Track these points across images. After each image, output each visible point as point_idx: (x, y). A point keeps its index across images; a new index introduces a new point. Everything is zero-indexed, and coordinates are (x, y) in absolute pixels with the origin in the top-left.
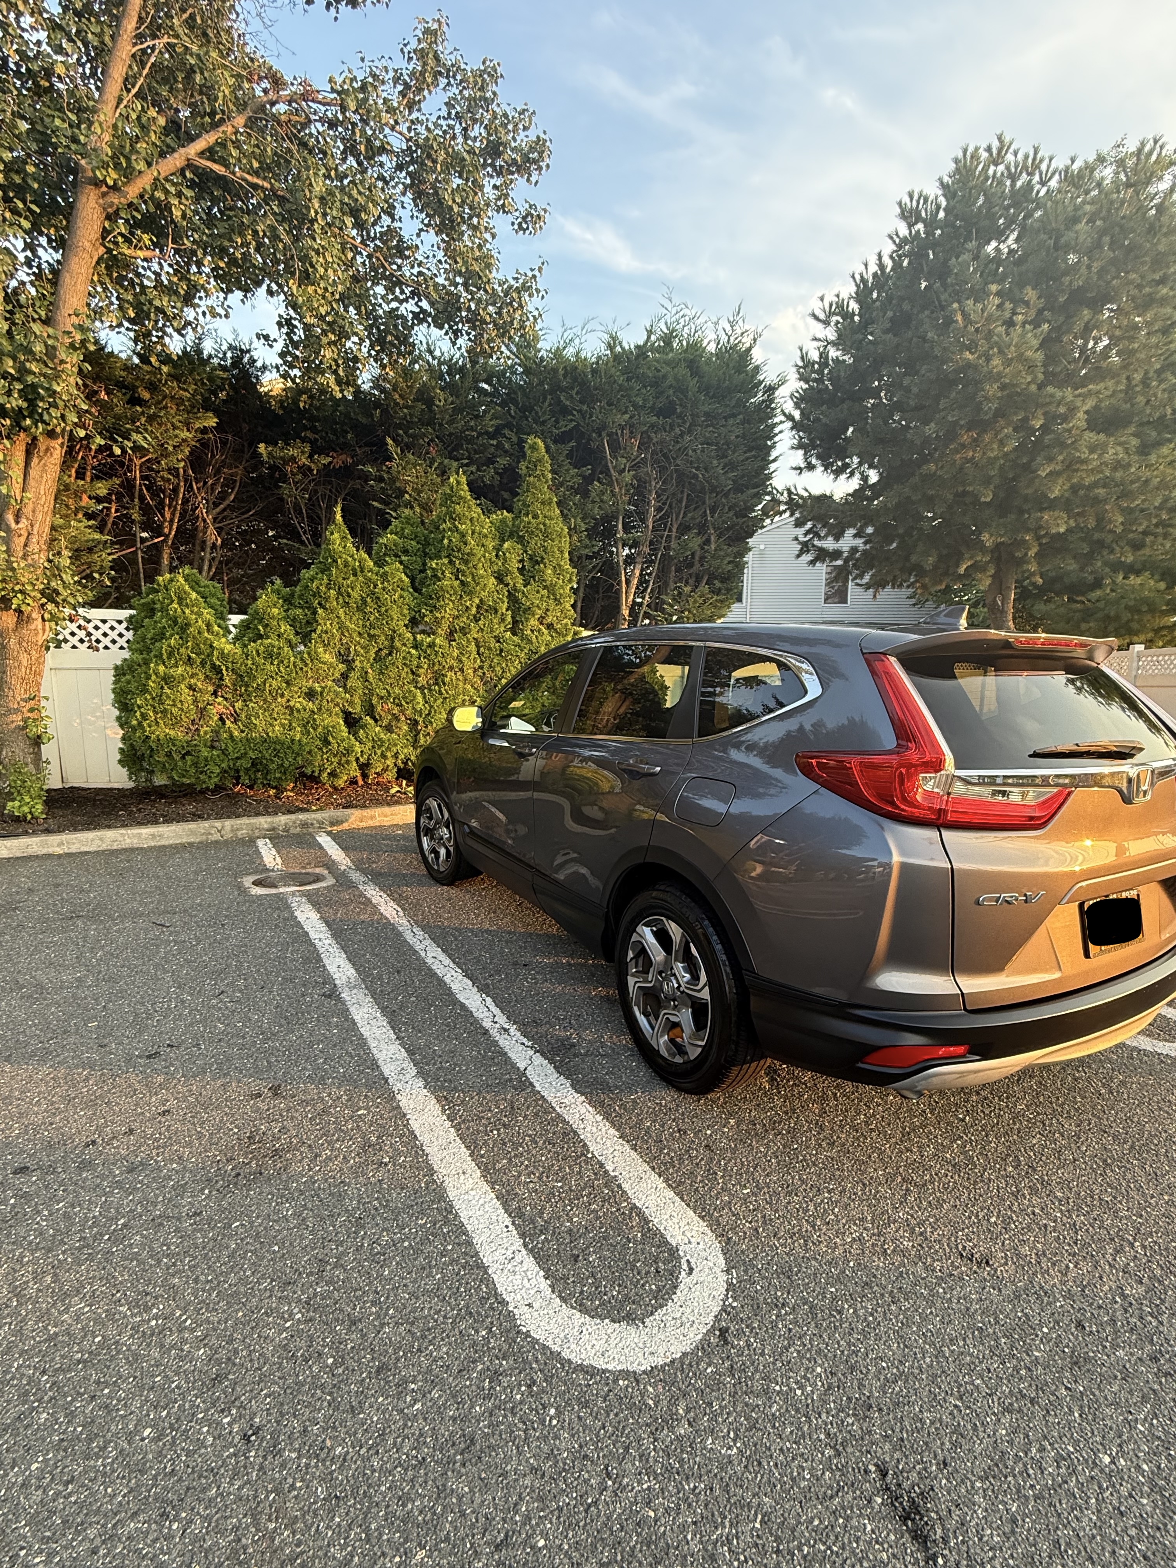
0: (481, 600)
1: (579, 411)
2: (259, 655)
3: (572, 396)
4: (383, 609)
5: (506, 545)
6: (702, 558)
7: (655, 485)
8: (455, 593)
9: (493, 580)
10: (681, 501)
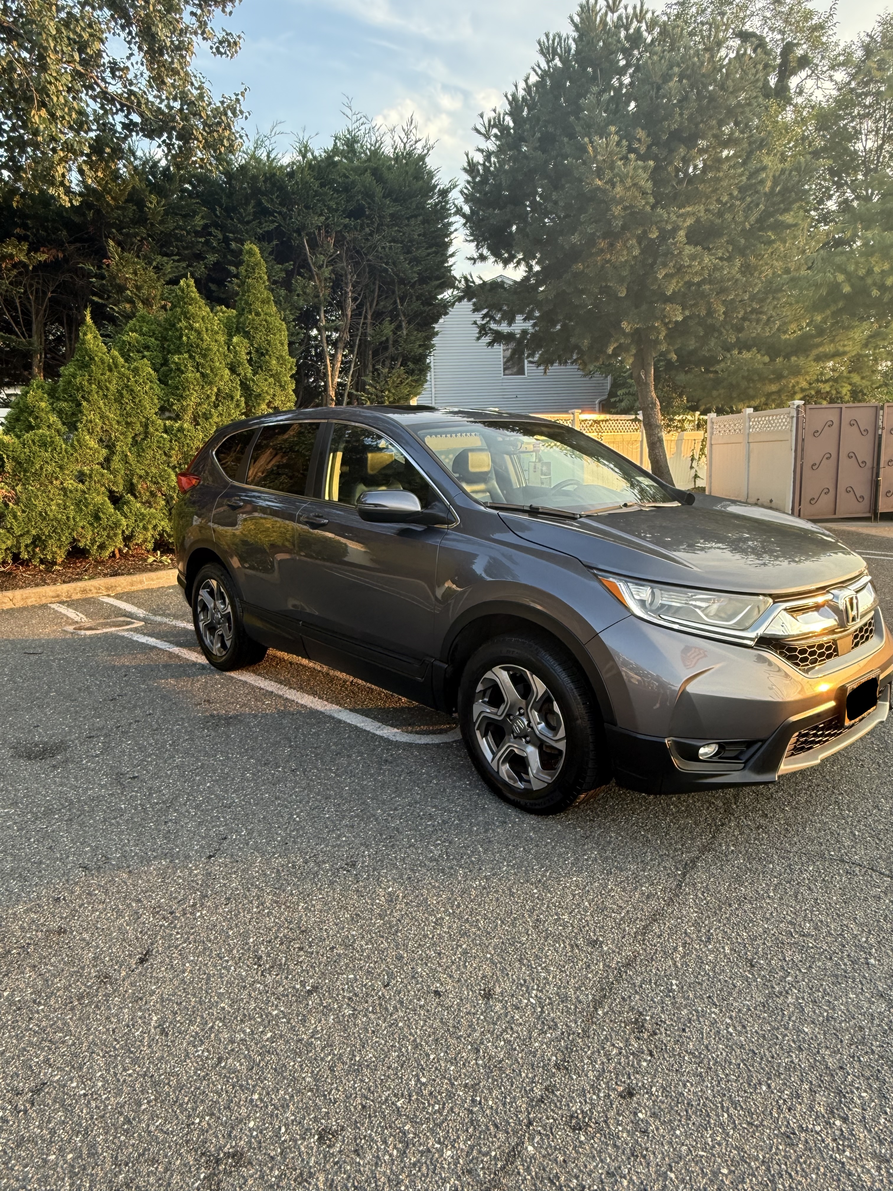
0: (219, 389)
1: (280, 213)
2: (34, 443)
3: (272, 200)
4: (137, 400)
5: (235, 339)
6: (396, 342)
7: (351, 278)
8: (198, 384)
9: (227, 371)
10: (373, 292)
